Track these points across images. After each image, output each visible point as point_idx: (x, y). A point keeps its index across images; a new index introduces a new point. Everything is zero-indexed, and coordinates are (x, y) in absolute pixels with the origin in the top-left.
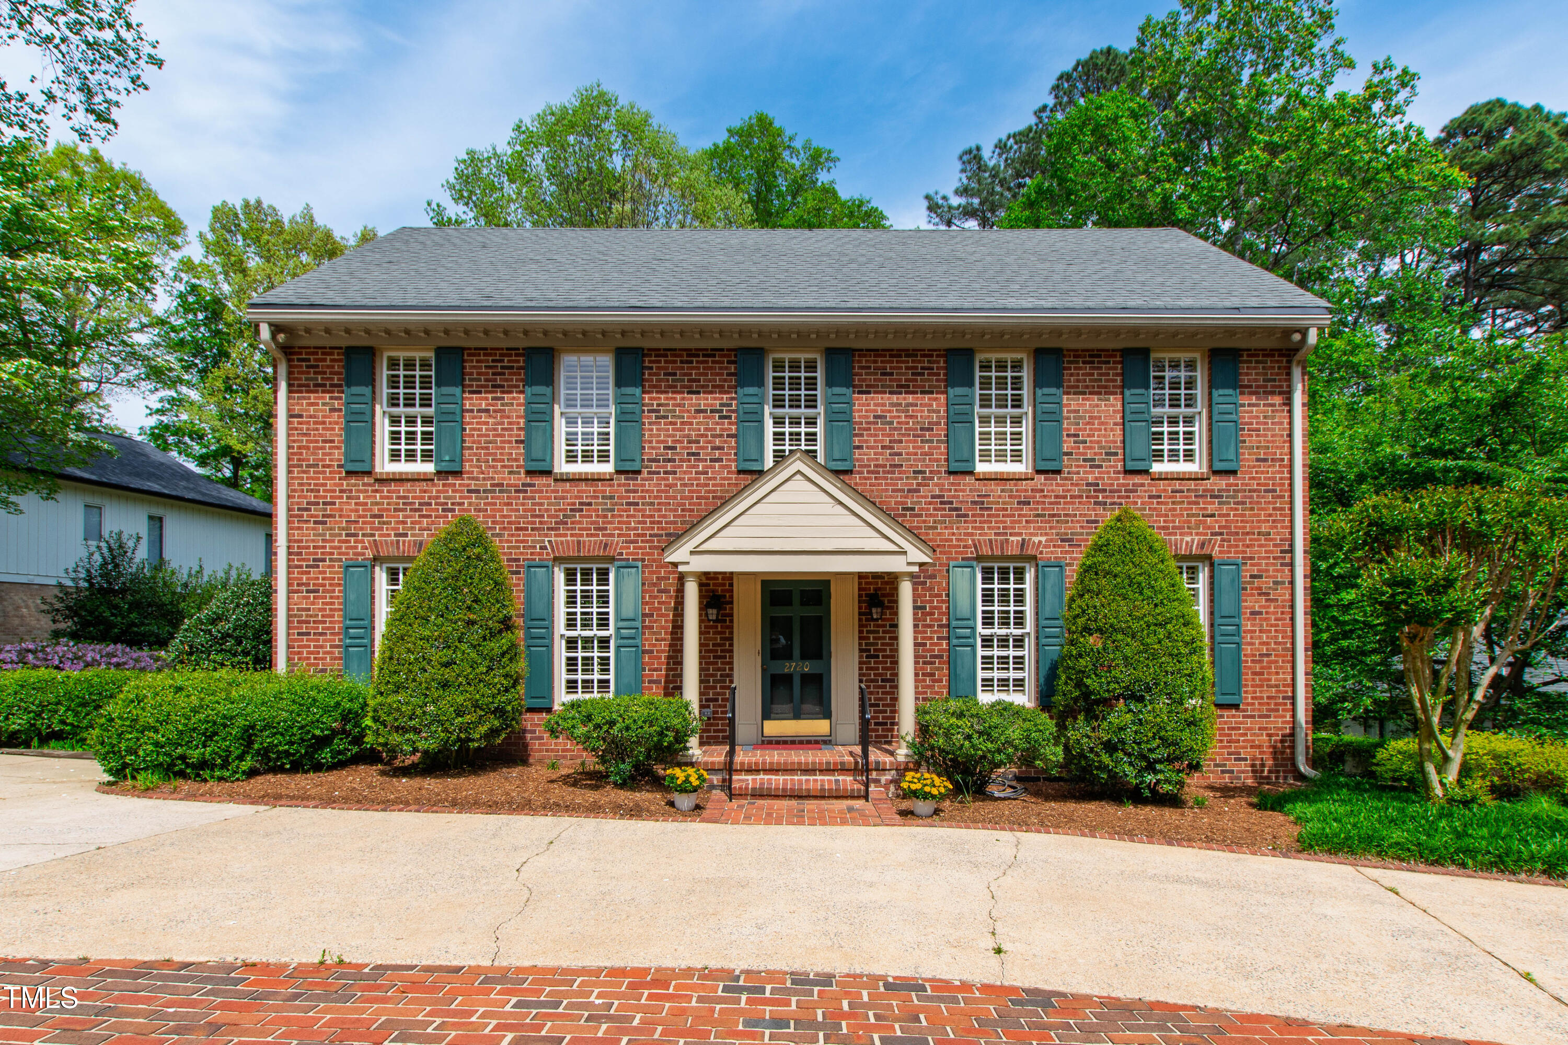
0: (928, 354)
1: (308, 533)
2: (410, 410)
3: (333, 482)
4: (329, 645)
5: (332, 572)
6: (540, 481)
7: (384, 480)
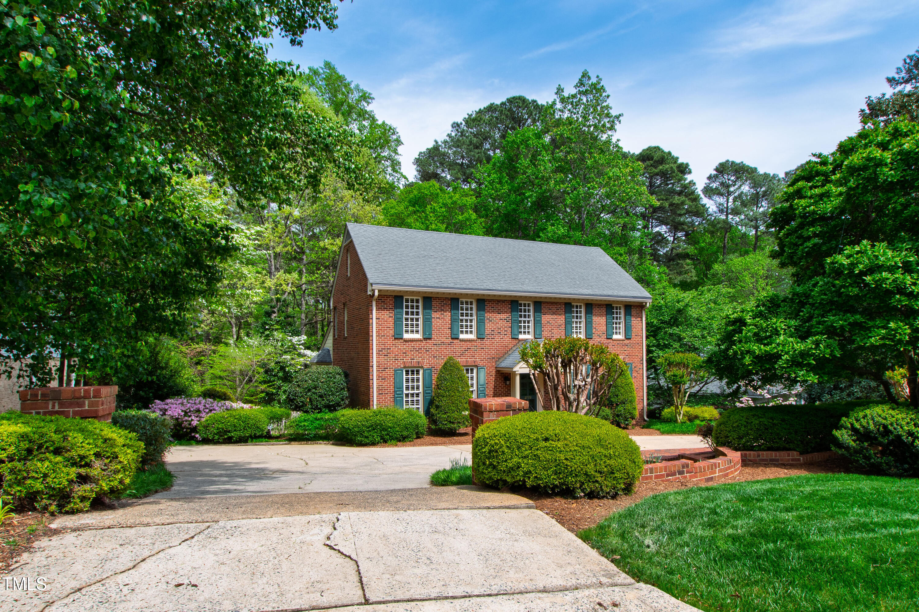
0: (560, 303)
1: (382, 359)
2: (412, 317)
3: (390, 341)
4: (390, 397)
5: (391, 372)
6: (455, 341)
7: (406, 341)
